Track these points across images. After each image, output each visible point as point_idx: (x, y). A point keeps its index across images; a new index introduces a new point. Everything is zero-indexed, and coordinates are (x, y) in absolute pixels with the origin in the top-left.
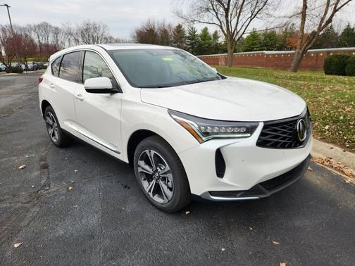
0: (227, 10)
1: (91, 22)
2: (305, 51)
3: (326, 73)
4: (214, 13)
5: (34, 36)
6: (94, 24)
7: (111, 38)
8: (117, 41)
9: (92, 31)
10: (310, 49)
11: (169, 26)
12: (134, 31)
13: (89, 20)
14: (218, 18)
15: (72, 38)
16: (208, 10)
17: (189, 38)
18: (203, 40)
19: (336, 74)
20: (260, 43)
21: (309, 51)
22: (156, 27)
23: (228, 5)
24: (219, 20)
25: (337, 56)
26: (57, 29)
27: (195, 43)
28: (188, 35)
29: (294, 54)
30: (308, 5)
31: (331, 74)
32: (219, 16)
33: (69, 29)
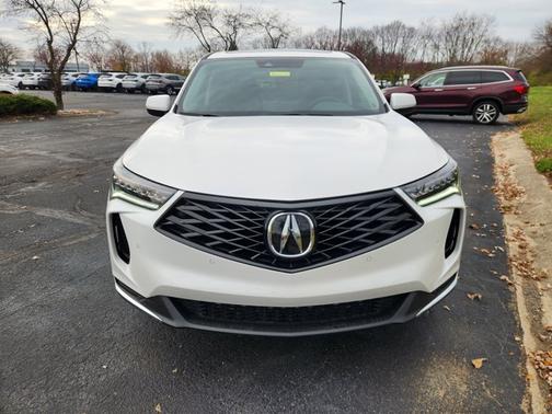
5: (378, 43)
9: (466, 29)
12: (544, 24)
13: (464, 13)
15: (430, 44)
26: (412, 30)
33: (430, 29)
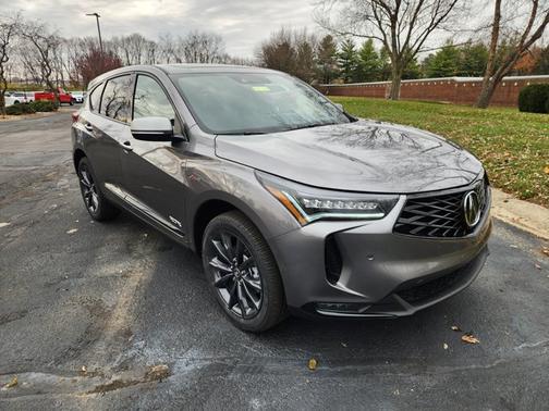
0: (394, 19)
1: (200, 33)
2: (498, 80)
3: (521, 110)
4: (376, 22)
6: (204, 37)
7: (226, 57)
8: (235, 62)
10: (506, 75)
11: (313, 37)
14: (381, 29)
16: (367, 17)
17: (342, 56)
18: (365, 58)
19: (534, 111)
20: (458, 64)
21: (505, 78)
22: (293, 40)
23: (397, 11)
24: (383, 32)
25: (535, 86)
27: (351, 63)
28: (341, 51)
29: (481, 82)
30: (502, 14)
31: (527, 111)
32: (383, 27)
